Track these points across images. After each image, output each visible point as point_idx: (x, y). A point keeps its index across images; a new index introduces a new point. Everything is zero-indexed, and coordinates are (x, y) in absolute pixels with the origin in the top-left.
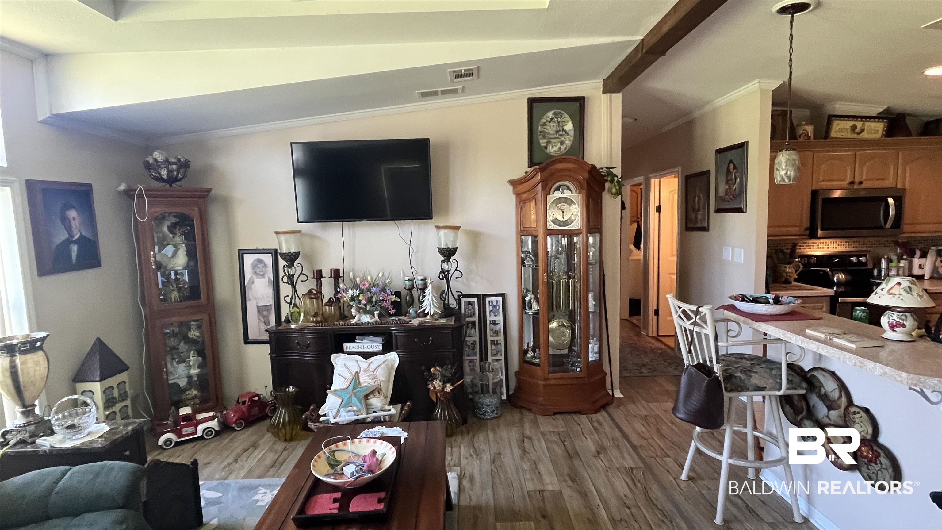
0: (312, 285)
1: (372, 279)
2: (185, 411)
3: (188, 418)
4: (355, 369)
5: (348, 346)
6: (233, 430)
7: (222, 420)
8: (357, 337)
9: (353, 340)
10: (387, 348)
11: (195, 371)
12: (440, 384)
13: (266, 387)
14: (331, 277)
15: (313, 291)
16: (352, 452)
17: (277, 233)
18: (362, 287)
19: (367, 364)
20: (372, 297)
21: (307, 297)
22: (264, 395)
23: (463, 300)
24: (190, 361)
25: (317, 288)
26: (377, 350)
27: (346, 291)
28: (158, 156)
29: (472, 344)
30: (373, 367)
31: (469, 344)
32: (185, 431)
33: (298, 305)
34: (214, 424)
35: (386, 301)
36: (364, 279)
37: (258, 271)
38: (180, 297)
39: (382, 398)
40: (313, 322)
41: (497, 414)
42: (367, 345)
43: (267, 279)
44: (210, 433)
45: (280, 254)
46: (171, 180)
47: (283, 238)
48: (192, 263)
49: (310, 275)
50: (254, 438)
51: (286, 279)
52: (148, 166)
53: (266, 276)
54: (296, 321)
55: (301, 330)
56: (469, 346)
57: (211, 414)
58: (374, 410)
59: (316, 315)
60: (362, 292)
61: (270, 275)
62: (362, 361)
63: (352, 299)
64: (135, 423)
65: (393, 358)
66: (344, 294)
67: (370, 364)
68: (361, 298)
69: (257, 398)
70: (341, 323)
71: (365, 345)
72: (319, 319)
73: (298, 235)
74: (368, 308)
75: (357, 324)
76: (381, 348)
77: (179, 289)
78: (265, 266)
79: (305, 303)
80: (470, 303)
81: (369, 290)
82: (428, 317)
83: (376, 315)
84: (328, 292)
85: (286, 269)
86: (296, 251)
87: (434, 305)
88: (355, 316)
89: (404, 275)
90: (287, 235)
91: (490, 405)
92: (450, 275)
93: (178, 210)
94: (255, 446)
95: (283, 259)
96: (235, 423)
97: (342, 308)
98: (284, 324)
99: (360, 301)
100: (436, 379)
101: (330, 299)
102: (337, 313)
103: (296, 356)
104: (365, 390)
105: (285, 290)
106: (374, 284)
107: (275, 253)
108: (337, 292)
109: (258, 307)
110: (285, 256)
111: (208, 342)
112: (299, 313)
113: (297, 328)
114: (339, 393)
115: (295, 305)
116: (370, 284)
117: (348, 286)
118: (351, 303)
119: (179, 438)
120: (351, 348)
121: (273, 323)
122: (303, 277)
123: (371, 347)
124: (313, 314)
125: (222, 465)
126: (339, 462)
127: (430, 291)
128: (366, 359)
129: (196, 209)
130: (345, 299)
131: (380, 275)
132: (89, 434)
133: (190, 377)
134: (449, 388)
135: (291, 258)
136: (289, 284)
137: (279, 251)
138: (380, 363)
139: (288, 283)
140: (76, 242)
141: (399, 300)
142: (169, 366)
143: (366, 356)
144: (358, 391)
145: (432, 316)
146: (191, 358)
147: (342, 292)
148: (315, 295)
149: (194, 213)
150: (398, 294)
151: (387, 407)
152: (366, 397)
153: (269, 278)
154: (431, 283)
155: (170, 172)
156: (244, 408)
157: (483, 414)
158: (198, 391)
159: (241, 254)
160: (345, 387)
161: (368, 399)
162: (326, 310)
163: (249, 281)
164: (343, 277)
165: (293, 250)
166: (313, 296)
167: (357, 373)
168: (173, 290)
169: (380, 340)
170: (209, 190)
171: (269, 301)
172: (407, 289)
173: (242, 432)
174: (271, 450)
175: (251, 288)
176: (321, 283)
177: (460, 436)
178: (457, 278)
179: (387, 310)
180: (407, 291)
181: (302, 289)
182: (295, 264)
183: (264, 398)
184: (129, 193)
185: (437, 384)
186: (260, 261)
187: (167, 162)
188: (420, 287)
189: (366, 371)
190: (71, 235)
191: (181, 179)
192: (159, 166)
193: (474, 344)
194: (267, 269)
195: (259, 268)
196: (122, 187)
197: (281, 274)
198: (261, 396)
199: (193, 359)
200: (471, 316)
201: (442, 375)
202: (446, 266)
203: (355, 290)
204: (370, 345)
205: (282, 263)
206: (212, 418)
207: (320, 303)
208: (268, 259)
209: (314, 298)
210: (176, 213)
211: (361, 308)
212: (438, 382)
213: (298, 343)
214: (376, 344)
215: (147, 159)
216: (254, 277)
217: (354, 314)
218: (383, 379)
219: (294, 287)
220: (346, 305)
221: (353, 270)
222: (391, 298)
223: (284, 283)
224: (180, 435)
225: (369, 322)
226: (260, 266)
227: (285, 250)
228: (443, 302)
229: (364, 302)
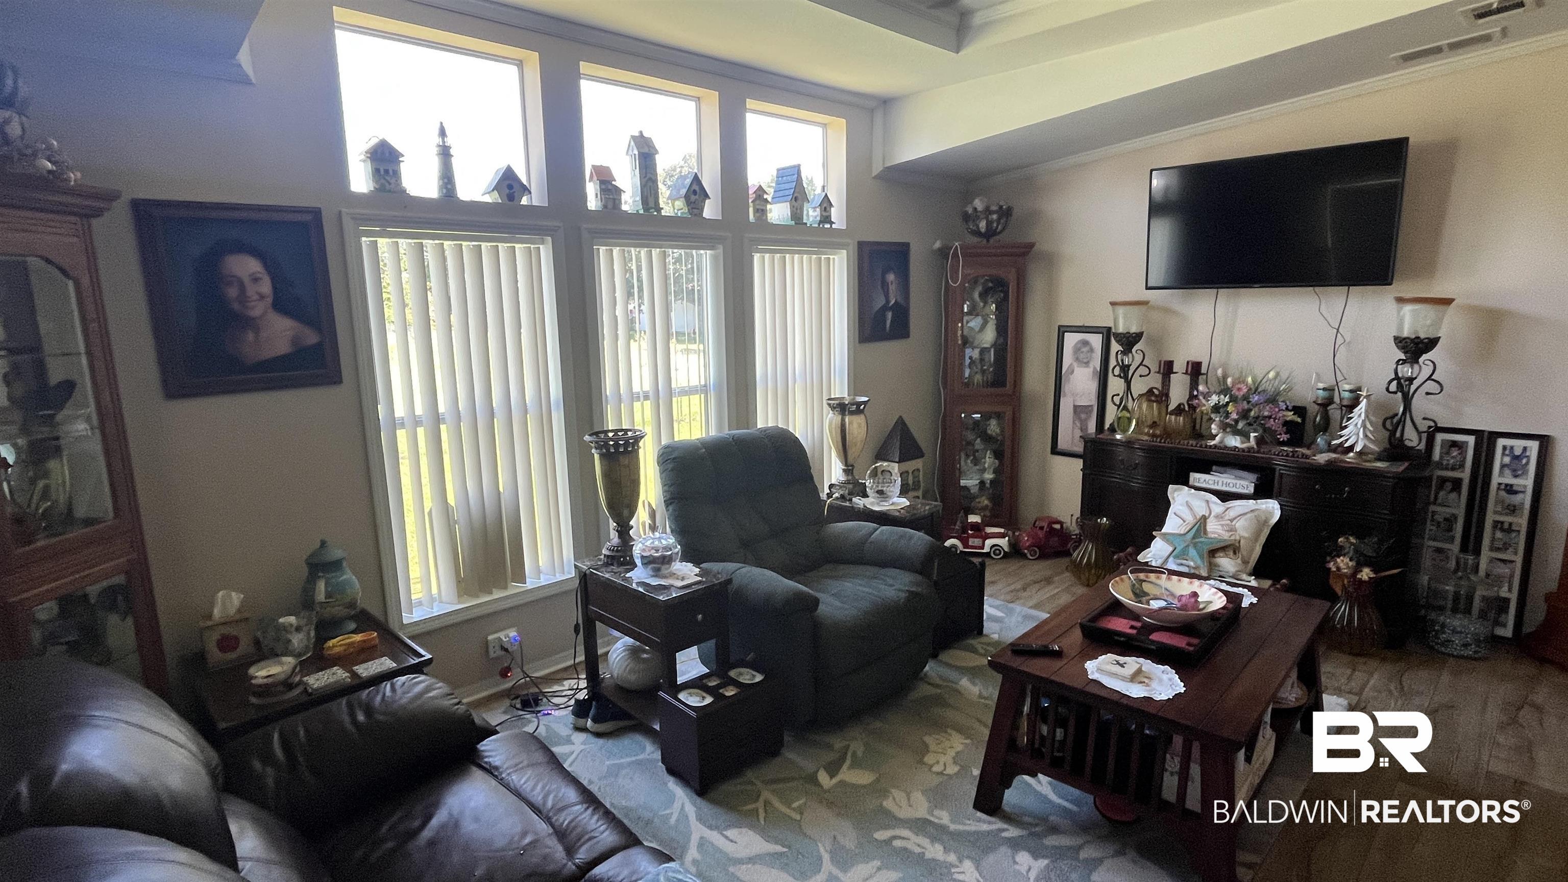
0: (1155, 381)
1: (1254, 382)
2: (974, 519)
3: (976, 527)
4: (1201, 510)
5: (1197, 478)
6: (1024, 556)
7: (1013, 541)
8: (1214, 468)
9: (1207, 471)
10: (1261, 492)
11: (989, 476)
12: (1351, 564)
13: (1072, 515)
14: (1186, 373)
15: (1155, 390)
16: (1166, 589)
17: (1113, 304)
18: (1234, 392)
19: (1223, 509)
20: (1250, 410)
21: (1144, 399)
22: (1069, 524)
23: (1440, 437)
24: (985, 463)
25: (1163, 387)
26: (1245, 491)
27: (1207, 396)
28: (979, 204)
29: (1445, 519)
30: (1232, 514)
31: (1439, 518)
32: (971, 542)
33: (1130, 408)
34: (1004, 542)
35: (1275, 419)
36: (1241, 380)
37: (1082, 356)
38: (983, 381)
39: (1239, 561)
40: (1148, 434)
41: (1475, 652)
42: (1229, 481)
43: (1091, 369)
44: (998, 552)
45: (1114, 334)
46: (990, 233)
47: (1121, 310)
48: (1002, 340)
49: (1154, 368)
50: (1048, 573)
51: (1117, 371)
52: (966, 218)
53: (1091, 365)
54: (1125, 431)
55: (1128, 444)
56: (1439, 523)
57: (1002, 530)
58: (1221, 574)
59: (1154, 425)
60: (1234, 399)
61: (1097, 363)
62: (1215, 503)
63: (1216, 409)
64: (931, 504)
65: (1272, 509)
66: (1204, 401)
67: (1228, 508)
68: (1230, 408)
69: (1057, 526)
70: (1191, 442)
71: (1225, 481)
72: (1158, 432)
73: (1143, 308)
74: (1240, 425)
75: (1215, 446)
76: (1251, 489)
77: (983, 372)
78: (1092, 350)
79: (1140, 407)
80: (1454, 444)
81: (1246, 398)
82: (1351, 454)
83: (1252, 439)
84: (1178, 393)
85: (1119, 356)
86: (1138, 331)
87: (1366, 436)
88: (1216, 436)
89: (1319, 379)
90: (1128, 307)
91: (1461, 632)
92: (1413, 388)
93: (994, 272)
94: (1048, 581)
95: (1118, 342)
96: (1028, 548)
97: (1198, 421)
98: (1107, 433)
99: (1228, 414)
100: (1344, 555)
101: (1179, 405)
102: (1188, 427)
103: (1116, 478)
104: (1212, 543)
105: (1116, 385)
106: (1256, 390)
107: (1107, 334)
108: (1192, 397)
109: (1074, 406)
110: (1120, 338)
111: (1008, 443)
112: (1130, 420)
113: (1124, 440)
114: (1171, 538)
115: (1125, 408)
116: (1250, 389)
117: (1212, 390)
118: (1213, 416)
119: (964, 548)
120: (1202, 480)
121: (1092, 428)
122: (1143, 370)
123: (1235, 485)
124: (1149, 422)
125: (1009, 589)
126: (1146, 594)
127: (1363, 410)
128: (1223, 502)
129: (1013, 270)
130: (1204, 408)
131: (1271, 375)
132: (893, 504)
133: (982, 483)
134: (1366, 574)
135: (1129, 341)
136: (1121, 377)
137: (1113, 330)
138: (1246, 511)
139: (1119, 376)
140: (891, 308)
141: (1299, 420)
142: (963, 463)
143: (1225, 496)
144: (1201, 542)
145: (1360, 453)
146: (987, 459)
147: (1201, 398)
148: (1156, 396)
149: (1011, 277)
150: (1300, 410)
151: (1244, 577)
152: (1213, 553)
153: (1095, 368)
154: (1368, 397)
155: (989, 223)
156: (1041, 534)
157: (1443, 644)
158: (991, 502)
159: (1062, 331)
160: (1182, 532)
161: (1214, 557)
162: (1170, 420)
163: (1068, 369)
164: (1207, 374)
165: (1134, 330)
166: (1153, 398)
167: (1204, 519)
168: (976, 373)
169: (1253, 477)
170: (1031, 246)
171: (1091, 400)
172: (1318, 404)
173: (1036, 562)
174: (1067, 590)
175: (1069, 380)
176: (1169, 381)
177: (1379, 662)
178: (1428, 394)
179: (1273, 433)
180: (1317, 407)
181: (1139, 386)
182: (1134, 350)
183: (1067, 528)
184: (943, 253)
185: (1344, 563)
186: (1085, 343)
187: (988, 211)
188: (1345, 403)
189: (1219, 517)
190: (888, 302)
191: (1000, 232)
192: (978, 218)
193: (1450, 521)
194: (1094, 355)
195: (1082, 352)
196: (938, 245)
197: (1112, 362)
198: (1064, 525)
199: (989, 460)
200: (1453, 469)
201: (1356, 551)
202: (1406, 371)
203: (1222, 396)
204: (1234, 481)
205: (1115, 347)
206: (1002, 536)
207: (1164, 409)
208: (1096, 341)
209: (1154, 401)
210: (990, 275)
211: (1228, 425)
212: (1347, 560)
213: (1122, 461)
214: (1244, 483)
215: (967, 209)
216: (1075, 364)
217: (1214, 432)
218: (1246, 535)
219: (1128, 383)
220: (1205, 418)
221: (1225, 366)
222: (1284, 416)
223: (1115, 376)
224: (966, 545)
225: (1237, 447)
226: (1085, 349)
227: (1121, 329)
228: (1387, 434)
229: (1234, 416)
